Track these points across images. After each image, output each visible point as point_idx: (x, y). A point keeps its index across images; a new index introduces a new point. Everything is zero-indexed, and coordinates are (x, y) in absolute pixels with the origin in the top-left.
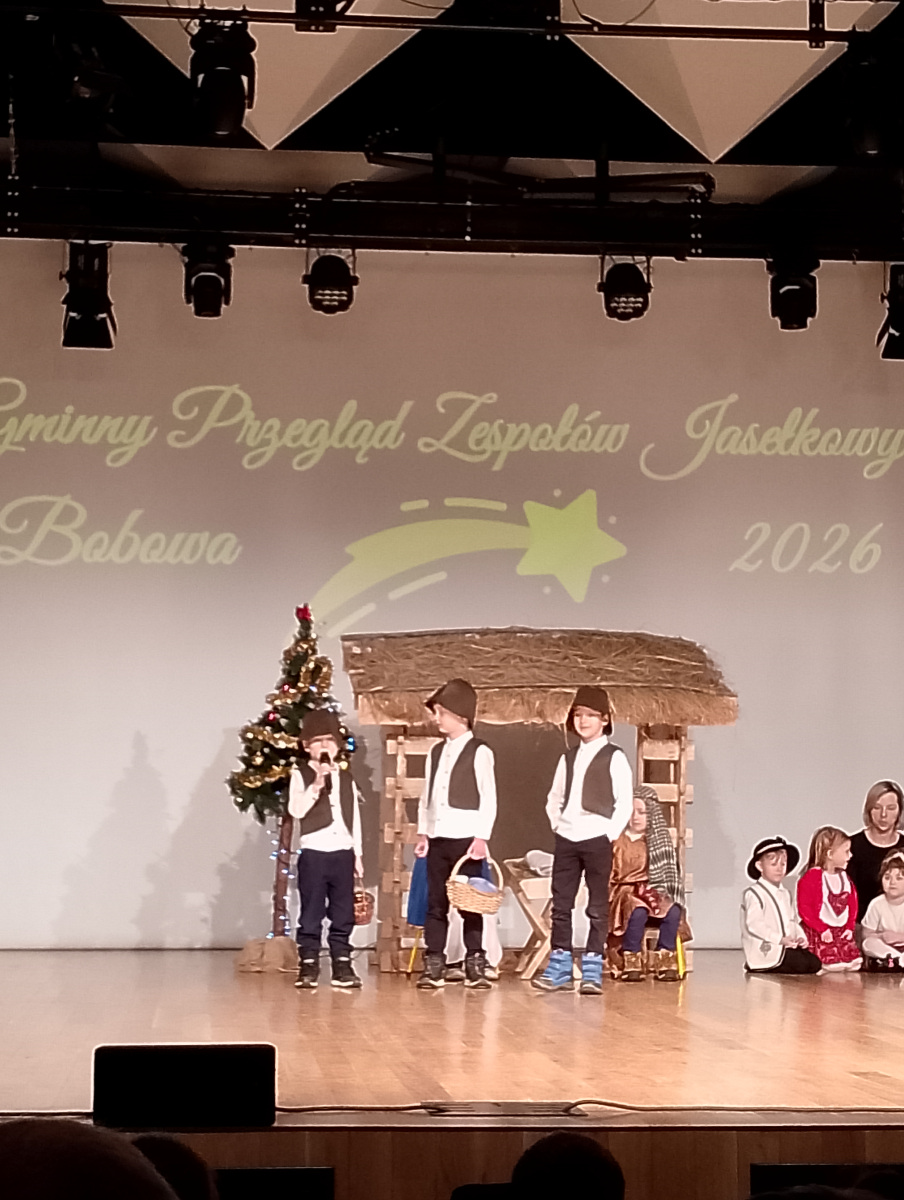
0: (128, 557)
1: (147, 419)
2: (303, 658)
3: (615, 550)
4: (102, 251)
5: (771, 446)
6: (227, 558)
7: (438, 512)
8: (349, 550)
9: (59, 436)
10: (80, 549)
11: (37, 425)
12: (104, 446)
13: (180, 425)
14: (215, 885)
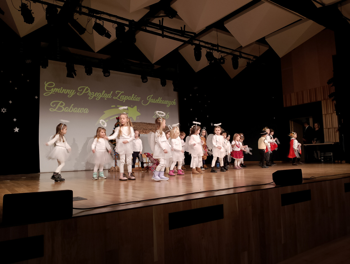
0: (72, 111)
1: (74, 91)
3: (139, 114)
6: (87, 112)
7: (116, 107)
8: (104, 112)
9: (60, 92)
10: (64, 109)
11: (56, 90)
12: (67, 94)
13: (79, 92)
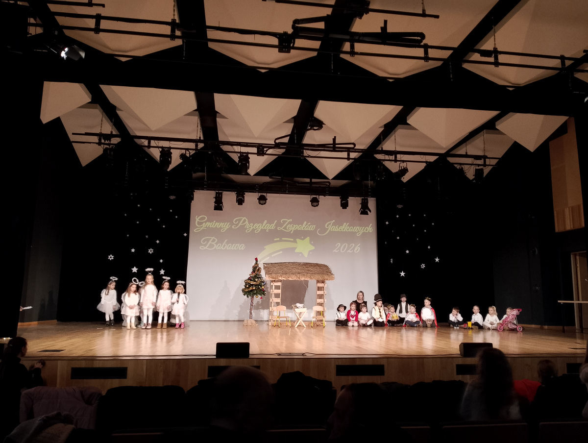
0: (225, 248)
1: (229, 223)
2: (256, 267)
3: (313, 248)
4: (221, 193)
5: (340, 230)
6: (242, 248)
7: (281, 241)
8: (265, 247)
9: (212, 226)
10: (216, 247)
11: (208, 224)
12: (221, 228)
13: (234, 224)
14: (239, 309)
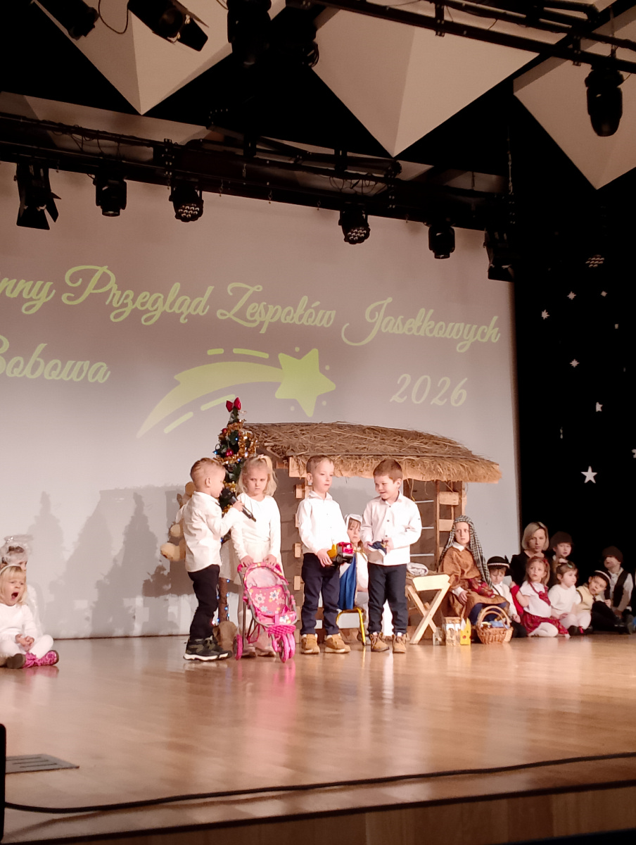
1: (49, 284)
3: (328, 385)
5: (410, 330)
6: (100, 379)
7: (228, 357)
8: (176, 377)
12: (20, 300)
13: (70, 290)
14: (94, 595)
